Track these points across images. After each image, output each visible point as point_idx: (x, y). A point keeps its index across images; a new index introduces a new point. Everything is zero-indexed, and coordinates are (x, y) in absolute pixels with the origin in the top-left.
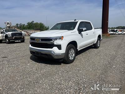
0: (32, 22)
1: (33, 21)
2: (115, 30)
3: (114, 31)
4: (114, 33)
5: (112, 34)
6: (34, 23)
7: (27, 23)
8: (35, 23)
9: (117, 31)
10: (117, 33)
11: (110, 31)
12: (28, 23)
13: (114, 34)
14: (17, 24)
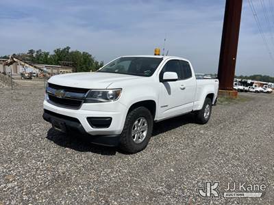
0: (65, 49)
1: (68, 48)
2: (249, 81)
3: (245, 84)
4: (246, 88)
5: (241, 91)
6: (70, 51)
7: (55, 51)
8: (72, 53)
9: (252, 84)
10: (251, 90)
11: (236, 84)
12: (57, 51)
13: (246, 91)
14: (31, 52)
